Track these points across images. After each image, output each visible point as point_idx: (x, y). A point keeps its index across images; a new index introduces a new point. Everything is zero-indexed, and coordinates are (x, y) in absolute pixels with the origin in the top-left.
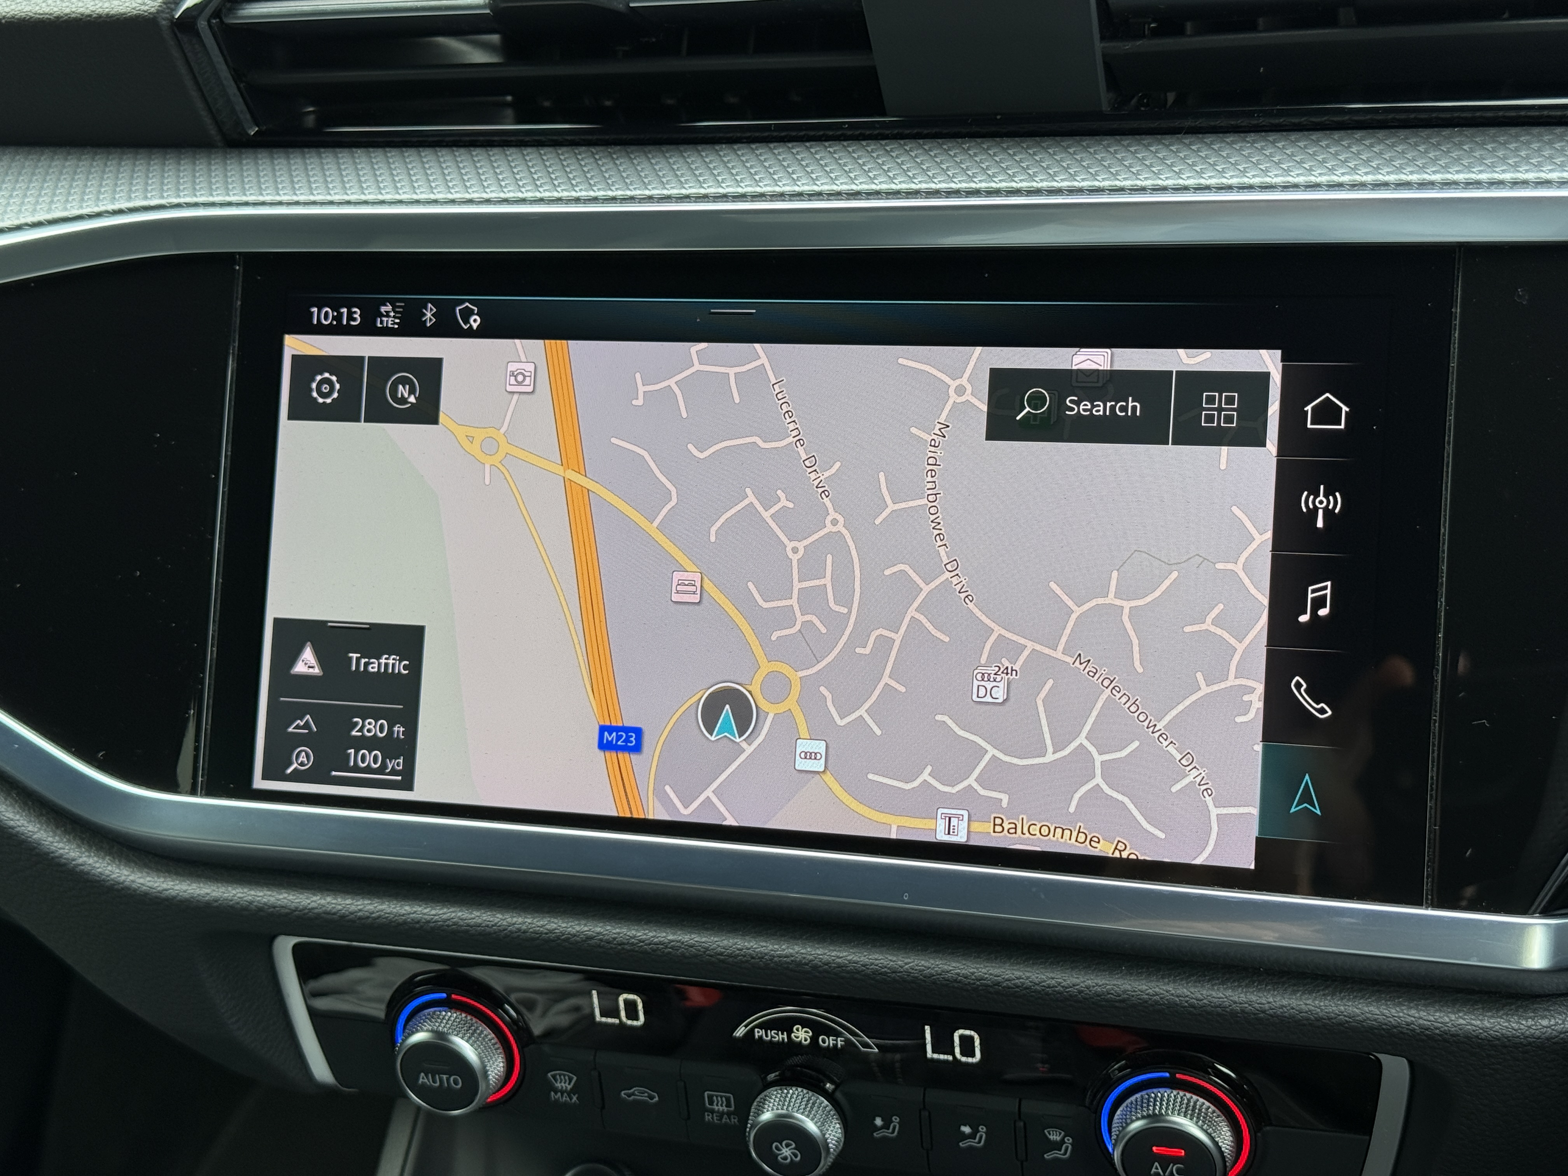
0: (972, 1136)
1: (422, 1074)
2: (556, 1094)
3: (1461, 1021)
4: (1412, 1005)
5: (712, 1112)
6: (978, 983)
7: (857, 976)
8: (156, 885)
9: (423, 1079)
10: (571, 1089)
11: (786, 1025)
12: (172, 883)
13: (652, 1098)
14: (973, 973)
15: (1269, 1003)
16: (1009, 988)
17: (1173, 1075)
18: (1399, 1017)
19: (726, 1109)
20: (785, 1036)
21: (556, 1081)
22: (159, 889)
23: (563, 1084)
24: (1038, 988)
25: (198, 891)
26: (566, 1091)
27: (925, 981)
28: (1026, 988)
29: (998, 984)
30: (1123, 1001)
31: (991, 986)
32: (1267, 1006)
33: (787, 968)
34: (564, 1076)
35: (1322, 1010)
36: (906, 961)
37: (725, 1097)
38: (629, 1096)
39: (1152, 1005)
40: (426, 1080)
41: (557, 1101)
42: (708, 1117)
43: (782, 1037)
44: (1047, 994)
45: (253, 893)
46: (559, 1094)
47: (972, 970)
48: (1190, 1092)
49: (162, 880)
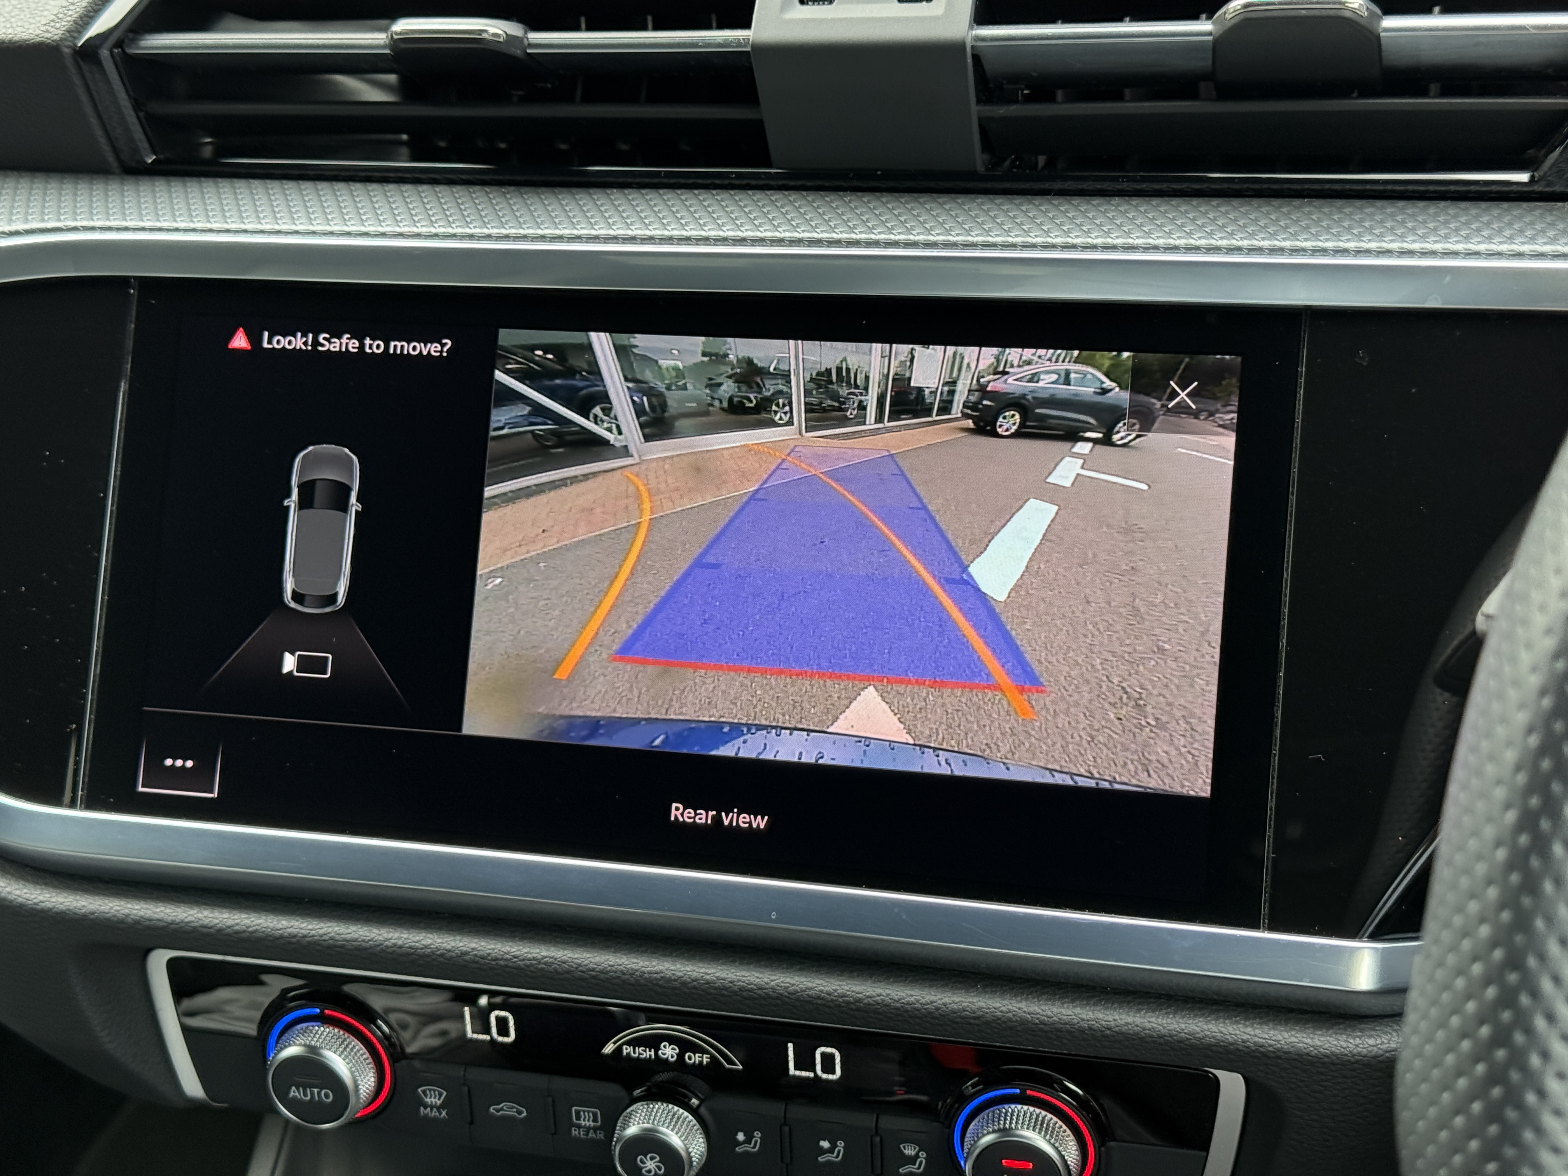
0: (831, 1150)
1: (294, 1088)
2: (425, 1108)
3: (1293, 1039)
4: (1247, 1023)
5: (579, 1127)
6: (841, 1000)
7: (724, 992)
8: (33, 897)
9: (294, 1093)
10: (441, 1105)
11: (653, 1042)
12: (48, 895)
13: (520, 1113)
14: (835, 991)
15: (1115, 1020)
16: (869, 1004)
17: (1023, 1091)
18: (1236, 1035)
19: (592, 1124)
20: (653, 1053)
21: (426, 1096)
22: (35, 901)
23: (432, 1099)
24: (898, 1005)
25: (75, 904)
26: (435, 1106)
27: (789, 998)
28: (885, 1005)
29: (859, 1001)
30: (978, 1018)
31: (852, 1003)
32: (1112, 1024)
33: (657, 985)
34: (434, 1091)
35: (1164, 1027)
36: (773, 978)
37: (593, 1113)
38: (498, 1111)
39: (1005, 1022)
40: (297, 1094)
41: (426, 1116)
42: (574, 1132)
43: (649, 1054)
44: (907, 1011)
45: (129, 906)
46: (429, 1109)
47: (834, 988)
48: (1039, 1108)
49: (39, 892)
